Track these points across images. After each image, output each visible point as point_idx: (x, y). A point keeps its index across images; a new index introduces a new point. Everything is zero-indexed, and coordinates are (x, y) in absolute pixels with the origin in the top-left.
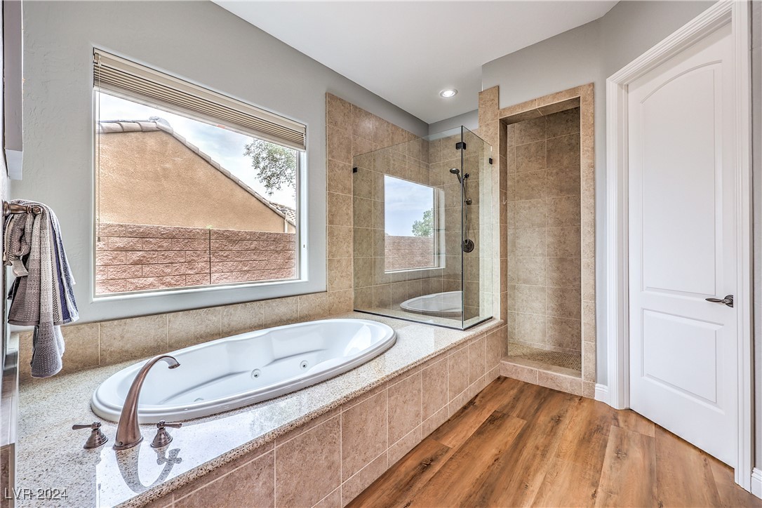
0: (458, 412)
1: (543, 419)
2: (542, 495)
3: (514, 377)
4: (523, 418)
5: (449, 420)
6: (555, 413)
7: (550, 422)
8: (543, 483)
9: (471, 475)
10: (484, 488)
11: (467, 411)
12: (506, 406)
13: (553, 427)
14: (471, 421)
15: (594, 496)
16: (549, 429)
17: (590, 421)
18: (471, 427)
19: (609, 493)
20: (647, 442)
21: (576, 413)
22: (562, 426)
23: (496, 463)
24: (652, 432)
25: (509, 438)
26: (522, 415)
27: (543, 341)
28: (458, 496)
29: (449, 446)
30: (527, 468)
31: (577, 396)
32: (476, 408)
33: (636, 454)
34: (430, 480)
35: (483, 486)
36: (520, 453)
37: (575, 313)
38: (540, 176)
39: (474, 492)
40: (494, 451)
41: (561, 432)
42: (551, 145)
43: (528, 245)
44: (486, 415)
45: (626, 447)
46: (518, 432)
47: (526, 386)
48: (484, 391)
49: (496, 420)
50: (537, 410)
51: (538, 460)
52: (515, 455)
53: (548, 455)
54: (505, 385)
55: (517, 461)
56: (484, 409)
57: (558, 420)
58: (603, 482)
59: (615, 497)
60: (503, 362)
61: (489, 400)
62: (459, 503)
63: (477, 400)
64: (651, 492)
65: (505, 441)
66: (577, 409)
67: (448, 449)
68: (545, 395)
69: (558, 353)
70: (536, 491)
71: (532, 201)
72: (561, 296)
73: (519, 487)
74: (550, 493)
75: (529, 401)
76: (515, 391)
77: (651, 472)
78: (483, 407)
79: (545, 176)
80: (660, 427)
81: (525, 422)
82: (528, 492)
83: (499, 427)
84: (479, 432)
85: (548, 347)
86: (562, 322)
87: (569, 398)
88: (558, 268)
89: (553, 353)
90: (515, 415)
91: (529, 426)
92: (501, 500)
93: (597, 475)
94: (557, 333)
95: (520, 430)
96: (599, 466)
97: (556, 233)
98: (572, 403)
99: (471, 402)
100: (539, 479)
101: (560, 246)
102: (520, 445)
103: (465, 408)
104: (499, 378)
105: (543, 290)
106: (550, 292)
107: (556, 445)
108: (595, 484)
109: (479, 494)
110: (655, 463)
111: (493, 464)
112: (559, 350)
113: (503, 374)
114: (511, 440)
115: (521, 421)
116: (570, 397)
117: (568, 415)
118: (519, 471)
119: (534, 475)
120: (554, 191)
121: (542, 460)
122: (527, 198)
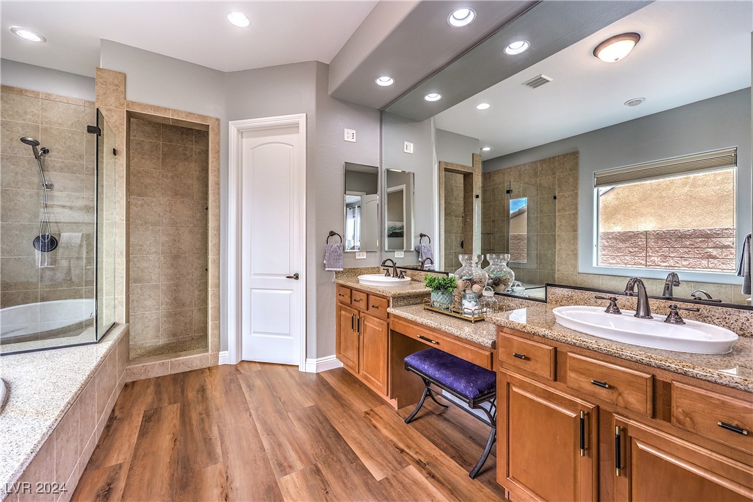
0: (103, 434)
1: (191, 395)
2: (223, 436)
3: (143, 377)
4: (175, 403)
5: (98, 446)
6: (197, 386)
7: (198, 394)
8: (219, 430)
9: (162, 465)
10: (180, 463)
11: (113, 428)
12: (153, 402)
13: (203, 396)
14: (126, 431)
15: (250, 415)
16: (200, 398)
17: (224, 379)
18: (131, 436)
19: (257, 409)
20: (259, 373)
21: (212, 379)
22: (208, 392)
23: (178, 443)
24: (259, 367)
25: (174, 421)
26: (173, 401)
27: (157, 337)
28: (163, 483)
29: (119, 462)
30: (203, 430)
31: (206, 368)
32: (121, 420)
33: (258, 382)
34: (122, 497)
35: (178, 462)
36: (191, 424)
37: (188, 303)
38: (154, 175)
39: (174, 471)
40: (168, 437)
41: (210, 396)
42: (166, 149)
43: (140, 243)
44: (138, 420)
45: (251, 382)
46: (179, 414)
47: (159, 380)
48: (119, 402)
49: (151, 418)
50: (183, 392)
51: (206, 421)
52: (188, 428)
53: (211, 413)
54: (137, 388)
55: (192, 431)
56: (132, 416)
57: (203, 390)
58: (250, 406)
59: (260, 409)
60: (129, 367)
61: (131, 407)
62: (168, 486)
63: (117, 413)
64: (273, 395)
65: (172, 425)
66: (211, 377)
67: (120, 466)
68: (180, 379)
69: (173, 343)
70: (218, 436)
71: (145, 198)
72: (175, 290)
73: (206, 443)
74: (227, 432)
75: (171, 389)
76: (152, 387)
77: (269, 387)
78: (129, 415)
79: (160, 177)
80: (261, 363)
81: (179, 404)
82: (214, 441)
83: (159, 420)
84: (143, 433)
85: (162, 341)
86: (176, 314)
87: (200, 372)
88: (172, 265)
89: (167, 345)
90: (166, 404)
91: (184, 405)
92: (199, 459)
93: (246, 405)
94: (170, 326)
95: (179, 411)
96: (244, 401)
97: (170, 232)
98: (206, 375)
99: (112, 418)
100: (215, 430)
101: (174, 244)
102: (187, 420)
103: (108, 427)
104: (126, 386)
105: (157, 287)
106: (164, 288)
107: (212, 405)
108: (248, 410)
109: (179, 469)
110: (268, 382)
111: (175, 445)
112: (174, 340)
113: (129, 380)
114: (177, 422)
115: (175, 405)
116: (202, 371)
117: (207, 382)
118: (198, 435)
119: (210, 430)
120: (169, 193)
121: (209, 419)
122: (139, 195)
